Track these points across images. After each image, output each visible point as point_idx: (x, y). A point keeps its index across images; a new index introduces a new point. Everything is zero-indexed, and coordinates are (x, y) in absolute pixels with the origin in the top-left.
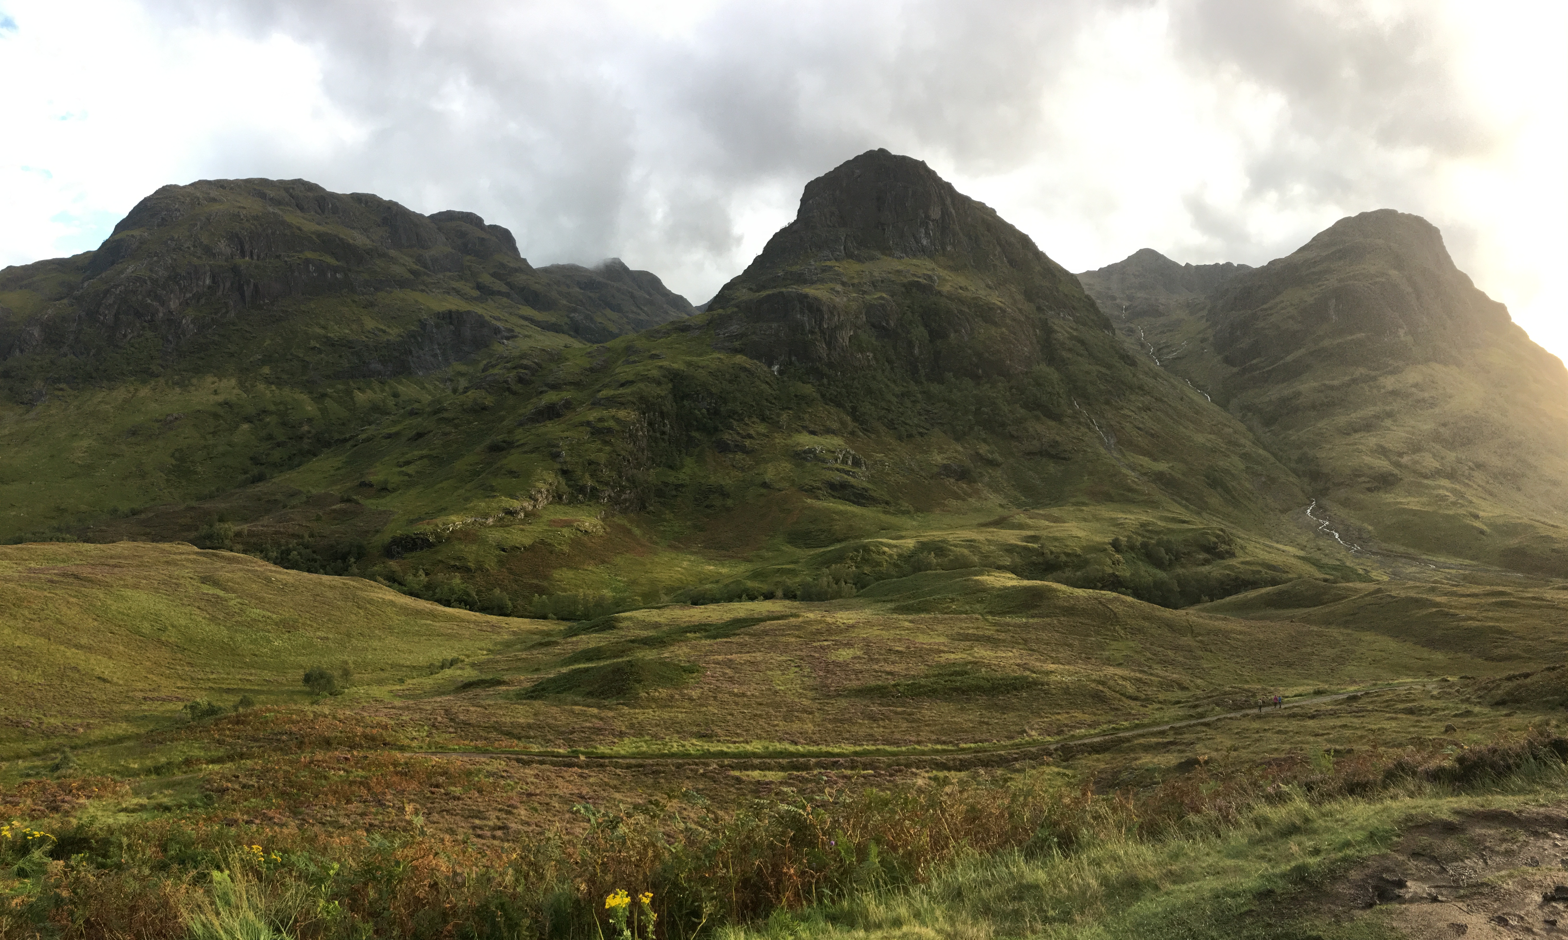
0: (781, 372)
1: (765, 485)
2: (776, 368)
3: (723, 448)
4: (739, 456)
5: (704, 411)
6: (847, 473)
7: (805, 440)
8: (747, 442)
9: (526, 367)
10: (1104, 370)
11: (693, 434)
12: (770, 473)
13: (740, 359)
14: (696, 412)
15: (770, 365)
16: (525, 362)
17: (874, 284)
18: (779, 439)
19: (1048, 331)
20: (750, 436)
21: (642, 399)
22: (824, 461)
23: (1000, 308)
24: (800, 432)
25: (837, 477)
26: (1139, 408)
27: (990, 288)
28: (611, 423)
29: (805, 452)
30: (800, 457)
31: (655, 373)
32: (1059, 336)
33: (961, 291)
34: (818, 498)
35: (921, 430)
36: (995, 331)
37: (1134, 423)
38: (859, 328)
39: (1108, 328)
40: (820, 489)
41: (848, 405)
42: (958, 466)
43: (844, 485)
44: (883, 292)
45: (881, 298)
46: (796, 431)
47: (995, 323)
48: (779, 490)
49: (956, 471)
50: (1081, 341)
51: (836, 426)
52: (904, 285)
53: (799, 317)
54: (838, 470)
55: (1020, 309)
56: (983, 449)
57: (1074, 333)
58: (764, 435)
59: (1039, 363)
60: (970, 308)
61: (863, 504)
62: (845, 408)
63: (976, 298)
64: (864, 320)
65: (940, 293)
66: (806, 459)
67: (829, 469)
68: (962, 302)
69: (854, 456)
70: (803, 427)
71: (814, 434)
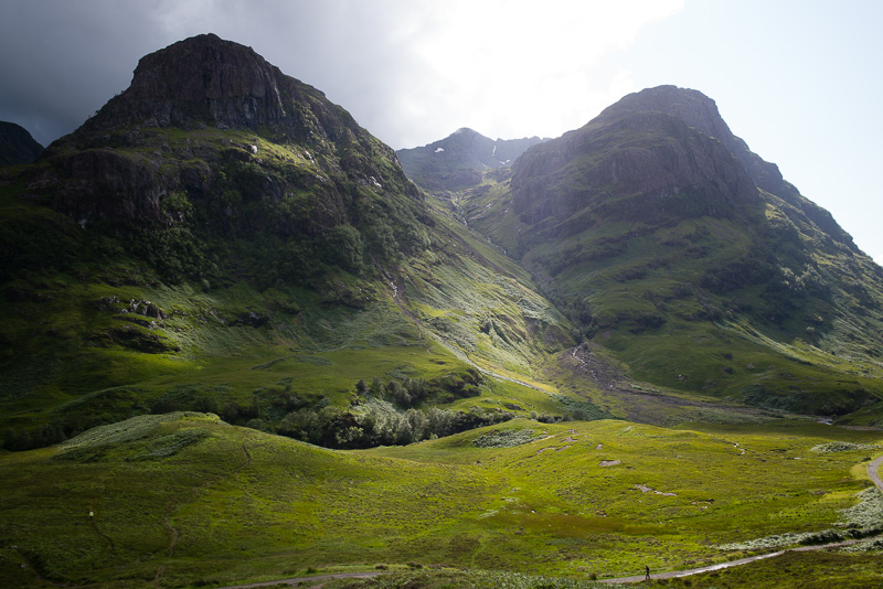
0: (87, 225)
1: (50, 333)
2: (83, 222)
3: (13, 296)
6: (139, 322)
7: (102, 290)
8: (40, 293)
10: (401, 230)
12: (59, 322)
13: (44, 211)
15: (78, 218)
17: (193, 150)
18: (77, 289)
19: (356, 196)
20: (44, 286)
22: (118, 311)
23: (311, 175)
24: (99, 283)
25: (126, 326)
26: (428, 262)
29: (99, 302)
30: (92, 307)
32: (365, 201)
33: (275, 159)
34: (103, 346)
35: (227, 282)
36: (303, 195)
37: (424, 275)
38: (171, 189)
39: (413, 194)
40: (107, 337)
41: (153, 259)
42: (257, 314)
43: (132, 334)
44: (201, 157)
45: (197, 163)
46: (96, 282)
47: (304, 188)
48: (65, 339)
49: (253, 319)
50: (384, 205)
51: (137, 278)
52: (222, 153)
53: (108, 176)
54: (129, 319)
55: (331, 177)
56: (283, 299)
57: (380, 198)
58: (60, 285)
59: (343, 223)
60: (282, 174)
61: (151, 352)
62: (149, 262)
63: (289, 166)
64: (178, 181)
65: (255, 160)
66: (97, 309)
67: (119, 318)
68: (276, 169)
69: (150, 307)
70: (102, 278)
71: (113, 284)
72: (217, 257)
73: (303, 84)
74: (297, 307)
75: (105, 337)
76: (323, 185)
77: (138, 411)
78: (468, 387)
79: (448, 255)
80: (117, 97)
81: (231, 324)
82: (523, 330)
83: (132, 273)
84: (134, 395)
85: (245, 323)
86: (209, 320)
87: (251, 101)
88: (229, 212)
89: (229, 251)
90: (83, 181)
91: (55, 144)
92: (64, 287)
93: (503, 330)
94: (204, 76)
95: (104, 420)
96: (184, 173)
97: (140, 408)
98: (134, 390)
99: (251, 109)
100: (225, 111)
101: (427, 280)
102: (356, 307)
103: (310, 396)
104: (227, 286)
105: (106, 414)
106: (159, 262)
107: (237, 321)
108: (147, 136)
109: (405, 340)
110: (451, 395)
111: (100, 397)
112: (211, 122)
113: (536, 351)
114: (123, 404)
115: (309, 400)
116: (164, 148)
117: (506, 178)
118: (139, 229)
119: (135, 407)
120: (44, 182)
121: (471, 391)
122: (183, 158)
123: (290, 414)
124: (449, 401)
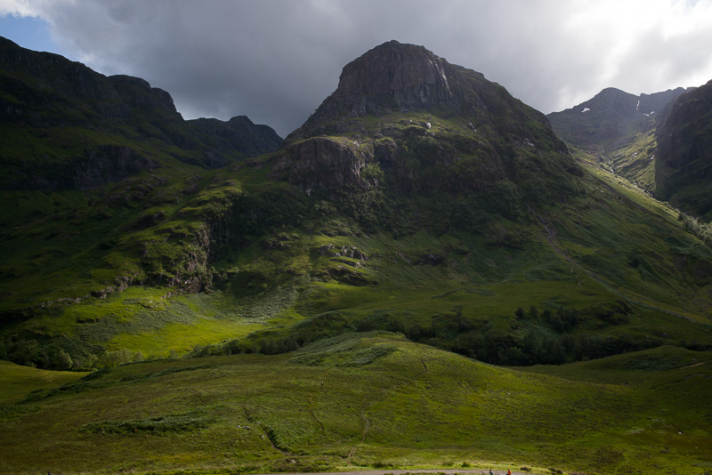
0: (312, 193)
1: (289, 272)
2: (309, 191)
3: (265, 246)
4: (277, 253)
5: (254, 221)
6: (348, 263)
7: (323, 240)
8: (282, 243)
9: (140, 189)
10: (552, 181)
11: (246, 237)
12: (295, 264)
13: (284, 185)
14: (249, 222)
15: (305, 189)
16: (141, 186)
17: (383, 131)
18: (306, 240)
19: (512, 155)
20: (284, 238)
21: (210, 213)
22: (333, 255)
23: (474, 142)
24: (321, 235)
25: (339, 266)
26: (578, 207)
27: (471, 128)
28: (185, 231)
29: (320, 249)
30: (316, 253)
31: (223, 196)
32: (520, 159)
33: (445, 132)
34: (325, 281)
35: (410, 231)
36: (469, 158)
37: (574, 219)
38: (368, 162)
39: (563, 150)
40: (327, 274)
41: (357, 215)
42: (435, 255)
43: (344, 272)
44: (389, 136)
45: (387, 140)
46: (318, 234)
47: (469, 152)
48: (299, 275)
49: (432, 259)
50: (537, 161)
51: (347, 230)
52: (404, 131)
53: (324, 156)
54: (341, 261)
55: (491, 142)
56: (454, 242)
57: (533, 155)
58: (295, 237)
59: (502, 178)
60: (451, 143)
61: (357, 285)
62: (354, 217)
63: (456, 136)
64: (373, 156)
65: (430, 134)
66: (319, 254)
67: (335, 260)
68: (446, 140)
69: (356, 251)
70: (322, 231)
71: (330, 235)
72: (403, 212)
73: (466, 69)
74: (466, 249)
75: (325, 274)
76: (485, 149)
77: (347, 329)
78: (617, 316)
79: (596, 200)
80: (329, 98)
81: (416, 263)
82: (671, 264)
83: (343, 226)
84: (345, 317)
85: (426, 263)
86: (399, 260)
87: (425, 88)
88: (411, 176)
89: (412, 206)
90: (308, 162)
91: (289, 136)
92: (297, 238)
93: (651, 265)
94: (389, 74)
95: (324, 335)
96: (377, 149)
97: (349, 327)
98: (345, 314)
99: (425, 94)
100: (405, 98)
101: (577, 223)
102: (515, 248)
103: (477, 321)
104: (411, 234)
105: (326, 331)
106: (361, 217)
107: (419, 261)
108: (350, 124)
109: (558, 275)
110: (600, 322)
111: (322, 318)
112: (395, 108)
113: (685, 284)
114: (337, 324)
115: (476, 324)
116: (362, 132)
117: (651, 128)
118: (346, 193)
119: (345, 326)
120: (283, 164)
121: (620, 320)
122: (377, 137)
123: (461, 335)
124: (600, 327)
